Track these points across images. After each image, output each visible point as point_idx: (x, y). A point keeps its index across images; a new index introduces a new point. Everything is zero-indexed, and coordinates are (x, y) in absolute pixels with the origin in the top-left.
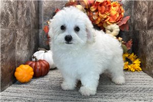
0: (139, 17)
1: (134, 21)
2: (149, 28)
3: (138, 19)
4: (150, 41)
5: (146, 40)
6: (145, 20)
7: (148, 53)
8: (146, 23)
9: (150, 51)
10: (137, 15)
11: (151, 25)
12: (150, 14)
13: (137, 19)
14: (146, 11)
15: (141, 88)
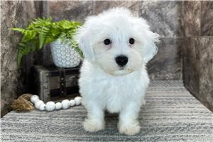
0: (190, 17)
1: (185, 22)
2: (203, 34)
3: (190, 20)
4: (204, 53)
5: (199, 52)
6: (198, 21)
7: (202, 71)
8: (199, 26)
9: (204, 68)
10: (187, 14)
11: (204, 29)
12: (203, 12)
13: (188, 20)
14: (198, 8)
15: (185, 124)
